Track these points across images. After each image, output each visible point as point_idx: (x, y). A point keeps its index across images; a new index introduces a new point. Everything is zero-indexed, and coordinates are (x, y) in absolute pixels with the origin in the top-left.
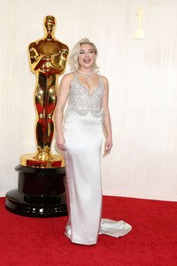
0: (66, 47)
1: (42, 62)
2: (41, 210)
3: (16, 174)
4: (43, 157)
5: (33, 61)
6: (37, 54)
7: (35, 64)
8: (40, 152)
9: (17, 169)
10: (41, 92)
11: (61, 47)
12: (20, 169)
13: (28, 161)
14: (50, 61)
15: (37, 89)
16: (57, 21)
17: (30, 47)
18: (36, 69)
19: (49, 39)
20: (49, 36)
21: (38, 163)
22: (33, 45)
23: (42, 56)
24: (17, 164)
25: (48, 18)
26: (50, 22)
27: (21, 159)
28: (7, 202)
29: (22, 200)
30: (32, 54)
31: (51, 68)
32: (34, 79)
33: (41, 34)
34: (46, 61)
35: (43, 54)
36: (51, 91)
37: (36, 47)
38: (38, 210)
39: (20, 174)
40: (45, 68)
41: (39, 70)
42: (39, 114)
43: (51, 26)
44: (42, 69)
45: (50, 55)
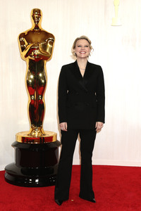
0: (52, 36)
1: (32, 50)
2: (37, 181)
3: (13, 150)
4: (37, 134)
5: (23, 49)
6: (26, 43)
7: (25, 52)
8: (33, 130)
9: (14, 146)
10: (32, 77)
12: (16, 145)
13: (23, 138)
14: (38, 49)
15: (28, 74)
16: (43, 13)
17: (20, 37)
18: (26, 56)
19: (37, 30)
20: (37, 27)
21: (33, 140)
22: (22, 35)
23: (31, 45)
24: (13, 141)
25: (34, 11)
26: (37, 14)
27: (17, 137)
28: (6, 175)
29: (19, 173)
30: (22, 43)
33: (29, 26)
34: (35, 49)
35: (32, 42)
36: (41, 75)
37: (25, 37)
38: (34, 181)
39: (16, 150)
40: (34, 55)
41: (29, 57)
42: (31, 96)
43: (38, 18)
44: (31, 56)
45: (38, 43)
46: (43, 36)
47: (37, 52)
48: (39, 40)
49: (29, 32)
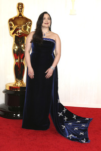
0: (30, 21)
2: (19, 115)
3: (3, 95)
4: (19, 85)
5: (11, 29)
6: (13, 25)
8: (17, 82)
9: (4, 92)
11: (27, 21)
13: (10, 87)
14: (21, 29)
15: (14, 45)
16: (25, 6)
17: (9, 21)
18: (13, 34)
19: (20, 17)
20: (20, 15)
21: (16, 88)
22: (11, 20)
24: (4, 89)
25: (19, 4)
26: (20, 6)
27: (6, 86)
29: (7, 110)
30: (11, 25)
31: (22, 33)
33: (15, 14)
34: (19, 29)
35: (17, 25)
36: (22, 46)
37: (13, 21)
38: (16, 115)
39: (6, 95)
40: (18, 33)
42: (16, 60)
43: (21, 9)
44: (16, 34)
47: (20, 31)
48: (22, 23)
49: (15, 18)
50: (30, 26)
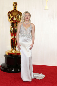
0: (21, 13)
1: (13, 18)
2: (13, 70)
3: (4, 58)
4: (14, 52)
6: (11, 16)
7: (10, 19)
8: (12, 50)
9: (4, 56)
10: (13, 29)
11: (19, 13)
12: (5, 56)
13: (8, 53)
15: (11, 28)
16: (18, 4)
17: (8, 13)
18: (10, 21)
19: (15, 10)
20: (15, 9)
21: (12, 54)
22: (9, 12)
23: (12, 16)
24: (4, 54)
25: (14, 3)
26: (15, 4)
27: (6, 52)
28: (1, 68)
29: (6, 67)
30: (9, 15)
31: (16, 20)
32: (10, 24)
33: (12, 9)
34: (14, 18)
35: (13, 15)
38: (12, 70)
41: (12, 21)
42: (12, 36)
43: (16, 6)
45: (15, 16)
46: (17, 13)
47: (15, 19)
48: (16, 14)
49: (12, 11)
50: (21, 16)
